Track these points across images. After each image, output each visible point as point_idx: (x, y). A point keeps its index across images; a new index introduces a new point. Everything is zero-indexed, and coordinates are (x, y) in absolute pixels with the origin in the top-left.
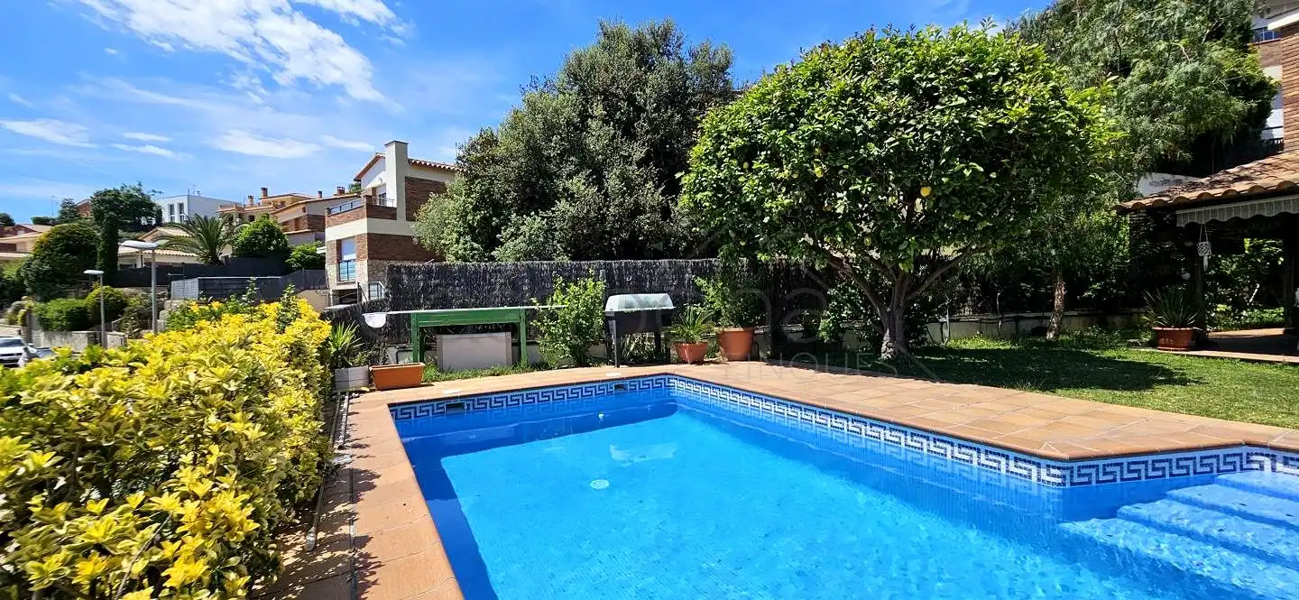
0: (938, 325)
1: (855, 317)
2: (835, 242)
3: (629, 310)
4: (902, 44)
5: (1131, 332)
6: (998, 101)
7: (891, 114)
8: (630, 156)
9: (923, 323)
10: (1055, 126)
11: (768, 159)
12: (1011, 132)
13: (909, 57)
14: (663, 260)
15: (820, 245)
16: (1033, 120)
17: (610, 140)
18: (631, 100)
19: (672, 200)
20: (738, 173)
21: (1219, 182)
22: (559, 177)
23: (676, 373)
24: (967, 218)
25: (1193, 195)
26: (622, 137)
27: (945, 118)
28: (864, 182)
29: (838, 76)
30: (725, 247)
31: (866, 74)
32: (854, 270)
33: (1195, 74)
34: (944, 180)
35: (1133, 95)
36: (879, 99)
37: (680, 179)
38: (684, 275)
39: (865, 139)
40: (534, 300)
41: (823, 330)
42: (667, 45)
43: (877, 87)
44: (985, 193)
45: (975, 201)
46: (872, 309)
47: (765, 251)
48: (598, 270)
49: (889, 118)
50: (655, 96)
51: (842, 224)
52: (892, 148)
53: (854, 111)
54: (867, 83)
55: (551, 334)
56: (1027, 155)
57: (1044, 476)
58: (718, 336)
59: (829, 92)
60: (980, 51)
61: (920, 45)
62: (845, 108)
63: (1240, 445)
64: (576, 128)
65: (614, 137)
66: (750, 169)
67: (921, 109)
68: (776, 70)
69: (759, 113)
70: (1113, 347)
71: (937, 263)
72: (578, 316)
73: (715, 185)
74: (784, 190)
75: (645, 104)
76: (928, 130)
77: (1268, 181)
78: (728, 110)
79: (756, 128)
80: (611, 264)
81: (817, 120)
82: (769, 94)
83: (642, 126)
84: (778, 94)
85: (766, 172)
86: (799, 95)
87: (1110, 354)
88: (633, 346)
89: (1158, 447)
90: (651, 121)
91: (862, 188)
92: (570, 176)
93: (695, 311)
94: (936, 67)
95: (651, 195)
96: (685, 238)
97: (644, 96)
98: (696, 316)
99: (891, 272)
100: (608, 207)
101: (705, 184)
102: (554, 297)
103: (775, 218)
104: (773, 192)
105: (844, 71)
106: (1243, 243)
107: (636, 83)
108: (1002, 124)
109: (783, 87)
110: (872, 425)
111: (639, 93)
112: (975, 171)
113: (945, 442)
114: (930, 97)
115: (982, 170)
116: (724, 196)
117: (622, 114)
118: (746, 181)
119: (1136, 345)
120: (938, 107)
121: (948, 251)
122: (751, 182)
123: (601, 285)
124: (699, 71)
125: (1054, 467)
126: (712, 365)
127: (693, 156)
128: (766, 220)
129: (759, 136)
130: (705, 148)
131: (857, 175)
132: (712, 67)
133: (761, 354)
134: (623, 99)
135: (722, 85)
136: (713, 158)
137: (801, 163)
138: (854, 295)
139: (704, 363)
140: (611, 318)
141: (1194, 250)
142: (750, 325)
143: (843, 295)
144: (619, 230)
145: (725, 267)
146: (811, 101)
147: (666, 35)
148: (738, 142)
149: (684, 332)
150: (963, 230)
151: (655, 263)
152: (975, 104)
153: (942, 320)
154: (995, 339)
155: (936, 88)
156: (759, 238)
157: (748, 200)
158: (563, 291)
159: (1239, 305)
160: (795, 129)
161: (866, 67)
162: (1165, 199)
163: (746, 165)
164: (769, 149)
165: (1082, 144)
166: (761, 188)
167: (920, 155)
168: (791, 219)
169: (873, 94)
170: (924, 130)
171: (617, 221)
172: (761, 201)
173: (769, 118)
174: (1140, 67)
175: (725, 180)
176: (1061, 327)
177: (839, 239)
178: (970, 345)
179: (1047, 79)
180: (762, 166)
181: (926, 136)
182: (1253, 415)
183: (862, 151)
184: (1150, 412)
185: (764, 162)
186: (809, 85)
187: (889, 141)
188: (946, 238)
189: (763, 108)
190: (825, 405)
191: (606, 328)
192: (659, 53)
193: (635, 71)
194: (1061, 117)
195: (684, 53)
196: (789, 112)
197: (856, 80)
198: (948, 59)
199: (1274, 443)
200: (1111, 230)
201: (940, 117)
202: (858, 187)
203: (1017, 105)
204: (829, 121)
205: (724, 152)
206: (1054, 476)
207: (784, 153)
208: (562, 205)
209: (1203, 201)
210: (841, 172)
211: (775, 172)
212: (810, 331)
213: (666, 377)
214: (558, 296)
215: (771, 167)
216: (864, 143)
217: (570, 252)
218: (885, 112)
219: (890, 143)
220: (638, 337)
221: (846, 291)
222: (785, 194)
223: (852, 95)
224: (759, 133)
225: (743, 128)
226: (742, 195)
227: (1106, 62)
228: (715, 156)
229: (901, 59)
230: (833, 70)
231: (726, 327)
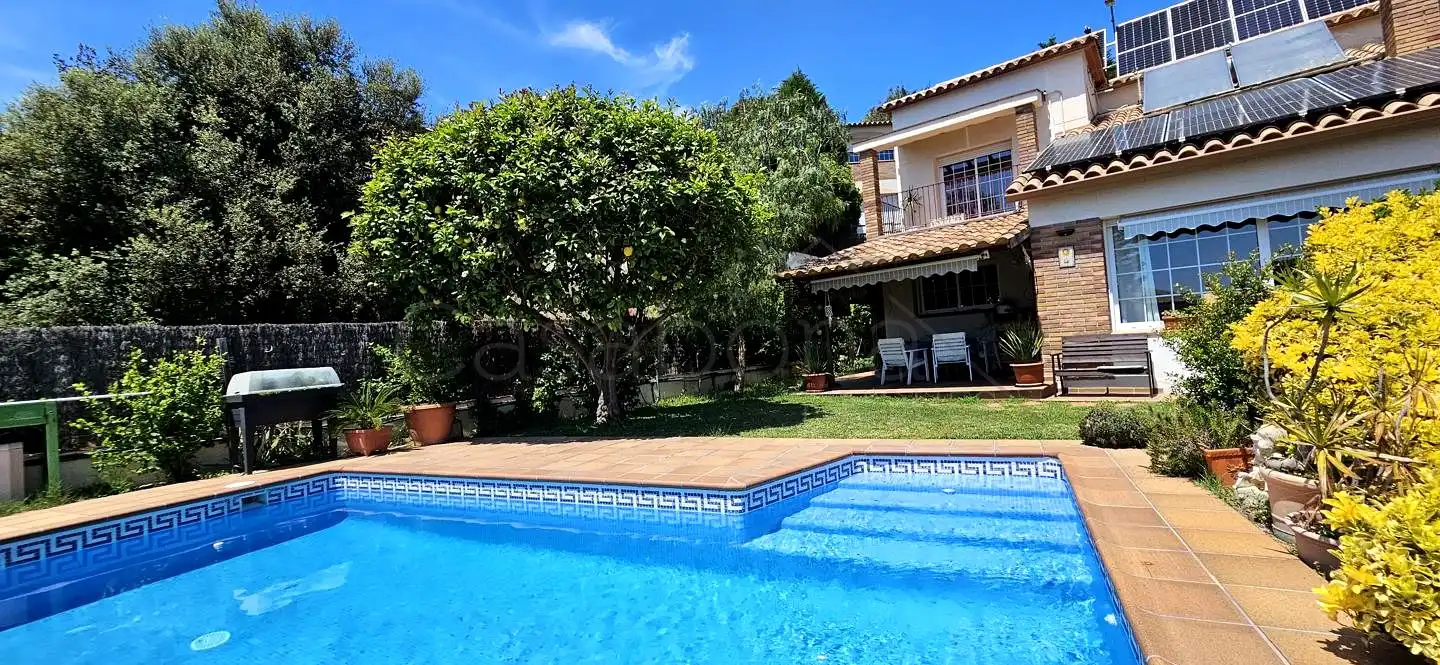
0: (649, 386)
1: (570, 382)
2: (544, 301)
3: (269, 391)
4: (601, 106)
5: (790, 380)
6: (683, 174)
7: (594, 172)
8: (270, 186)
9: (636, 384)
10: (727, 201)
11: (464, 205)
12: (695, 202)
13: (608, 120)
14: (324, 325)
15: (529, 305)
16: (712, 195)
17: (236, 161)
18: (272, 112)
19: (341, 249)
20: (427, 218)
21: (833, 260)
22: (140, 203)
23: (345, 469)
24: (664, 278)
25: (818, 269)
26: (258, 159)
27: (642, 183)
28: (570, 239)
29: (540, 125)
30: (413, 306)
31: (568, 129)
32: (566, 331)
33: (814, 175)
34: (643, 241)
35: (779, 186)
36: (581, 155)
37: (348, 220)
38: (356, 343)
39: (570, 195)
40: (79, 386)
41: (537, 399)
42: (330, 53)
43: (579, 144)
44: (677, 256)
45: (670, 263)
46: (587, 372)
47: (464, 310)
48: (212, 340)
49: (592, 176)
50: (310, 112)
51: (550, 282)
52: (595, 205)
53: (557, 164)
54: (570, 138)
55: (114, 438)
56: (708, 225)
57: (730, 508)
58: (408, 416)
59: (531, 141)
60: (668, 126)
61: (617, 110)
62: (548, 160)
63: (849, 455)
64: (172, 135)
65: (243, 157)
66: (444, 215)
67: (621, 171)
68: (471, 106)
69: (453, 152)
70: (778, 394)
71: (643, 324)
72: (173, 407)
73: (397, 231)
74: (485, 241)
75: (296, 119)
76: (628, 192)
77: (858, 261)
78: (414, 143)
79: (449, 168)
80: (237, 329)
81: (519, 168)
82: (464, 132)
83: (292, 149)
84: (474, 133)
85: (463, 220)
86: (498, 139)
87: (776, 399)
88: (275, 443)
89: (803, 466)
90: (306, 146)
91: (569, 244)
92: (159, 204)
93: (375, 387)
94: (632, 134)
95: (305, 239)
96: (359, 298)
97: (296, 110)
98: (375, 394)
99: (602, 332)
100: (233, 252)
101: (383, 228)
102: (125, 381)
103: (475, 272)
104: (472, 243)
105: (546, 122)
106: (849, 308)
107: (280, 91)
108: (688, 195)
109: (481, 128)
110: (585, 490)
111: (286, 105)
112: (668, 235)
113: (651, 492)
114: (628, 162)
115: (673, 234)
116: (410, 245)
117: (257, 128)
118: (438, 228)
119: (794, 390)
120: (635, 171)
121: (652, 312)
122: (444, 230)
123: (218, 360)
124: (378, 95)
125: (736, 497)
126: (399, 453)
127: (367, 193)
128: (464, 274)
129: (453, 178)
130: (383, 184)
131: (563, 230)
132: (395, 92)
133: (466, 434)
134: (257, 108)
135: (410, 116)
136: (392, 196)
137: (503, 211)
138: (568, 359)
139: (389, 452)
140: (237, 405)
141: (822, 312)
142: (451, 400)
143: (557, 359)
144: (254, 285)
145: (415, 332)
146: (512, 147)
147: (328, 40)
148: (426, 181)
149: (358, 415)
150: (663, 289)
151: (311, 328)
152: (667, 174)
153: (653, 380)
154: (697, 395)
155: (632, 154)
156: (457, 295)
157: (441, 250)
158: (144, 370)
159: (852, 356)
160: (495, 174)
161: (568, 123)
162: (803, 271)
163: (437, 210)
164: (466, 194)
165: (746, 220)
166: (456, 237)
167: (622, 215)
168: (494, 275)
169: (576, 151)
170: (624, 191)
171: (249, 273)
172: (458, 252)
173: (465, 158)
174: (783, 165)
175: (411, 224)
176: (745, 379)
177: (548, 297)
178: (677, 403)
179: (719, 161)
180: (458, 212)
181: (626, 197)
182: (857, 433)
183: (567, 206)
184: (800, 440)
185: (461, 208)
186: (510, 130)
187: (592, 197)
188: (649, 298)
189: (458, 146)
190: (537, 477)
191: (228, 417)
192: (318, 60)
193: (278, 75)
194: (731, 195)
195: (356, 67)
196: (488, 156)
197: (558, 132)
198: (642, 129)
199: (867, 450)
200: (774, 296)
201: (638, 181)
202: (564, 242)
203: (698, 179)
204: (532, 171)
205: (409, 192)
206: (736, 505)
207: (483, 199)
208: (141, 244)
209: (826, 274)
210: (546, 226)
211: (473, 220)
212: (523, 402)
213: (331, 476)
214: (130, 377)
215: (469, 214)
216: (570, 197)
217: (159, 315)
218: (588, 169)
219: (593, 201)
220: (284, 429)
221: (560, 355)
222: (486, 245)
223: (555, 147)
224: (453, 174)
225: (433, 166)
226: (433, 244)
227: (762, 157)
228: (398, 196)
229: (601, 121)
230: (535, 118)
231: (418, 404)
